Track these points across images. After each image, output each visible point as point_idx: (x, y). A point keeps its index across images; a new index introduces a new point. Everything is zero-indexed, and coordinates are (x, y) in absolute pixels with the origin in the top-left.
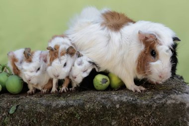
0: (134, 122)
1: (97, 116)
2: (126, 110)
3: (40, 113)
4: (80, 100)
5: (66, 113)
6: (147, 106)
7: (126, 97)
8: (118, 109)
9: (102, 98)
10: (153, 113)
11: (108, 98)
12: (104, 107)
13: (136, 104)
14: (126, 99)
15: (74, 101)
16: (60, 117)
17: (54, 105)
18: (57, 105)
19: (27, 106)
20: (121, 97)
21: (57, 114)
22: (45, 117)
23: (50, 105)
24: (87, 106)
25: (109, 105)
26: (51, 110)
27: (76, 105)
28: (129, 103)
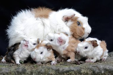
4: (78, 67)
7: (108, 66)
8: (103, 74)
11: (97, 66)
12: (94, 72)
14: (109, 67)
15: (74, 67)
17: (61, 70)
18: (63, 70)
20: (105, 66)
23: (58, 70)
24: (83, 71)
25: (97, 71)
26: (59, 72)
27: (75, 70)
28: (110, 70)
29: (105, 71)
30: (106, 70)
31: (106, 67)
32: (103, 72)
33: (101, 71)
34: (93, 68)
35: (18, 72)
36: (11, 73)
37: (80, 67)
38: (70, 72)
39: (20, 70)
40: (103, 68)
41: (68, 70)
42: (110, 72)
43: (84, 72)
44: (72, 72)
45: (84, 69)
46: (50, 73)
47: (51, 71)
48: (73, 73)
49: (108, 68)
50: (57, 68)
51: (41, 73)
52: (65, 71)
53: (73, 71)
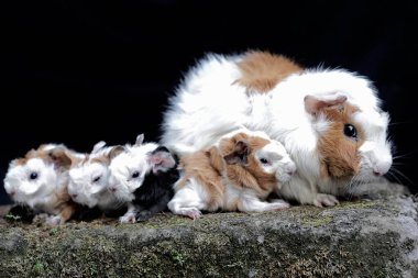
0: (294, 272)
1: (219, 259)
3: (104, 253)
4: (185, 227)
5: (156, 252)
6: (321, 239)
7: (278, 221)
8: (262, 245)
9: (231, 224)
10: (334, 252)
11: (242, 223)
12: (233, 240)
14: (278, 224)
15: (173, 229)
16: (145, 261)
18: (139, 237)
19: (78, 241)
20: (268, 220)
21: (138, 254)
22: (115, 262)
23: (125, 238)
24: (200, 239)
25: (243, 237)
26: (126, 246)
27: (176, 236)
29: (266, 236)
30: (269, 232)
31: (270, 223)
32: (261, 240)
33: (256, 237)
34: (232, 227)
37: (192, 228)
38: (162, 245)
40: (260, 228)
41: (155, 237)
42: (282, 239)
44: (166, 242)
45: (203, 232)
46: (100, 248)
47: (102, 242)
48: (170, 247)
49: (276, 227)
50: (122, 234)
51: (73, 251)
53: (168, 239)
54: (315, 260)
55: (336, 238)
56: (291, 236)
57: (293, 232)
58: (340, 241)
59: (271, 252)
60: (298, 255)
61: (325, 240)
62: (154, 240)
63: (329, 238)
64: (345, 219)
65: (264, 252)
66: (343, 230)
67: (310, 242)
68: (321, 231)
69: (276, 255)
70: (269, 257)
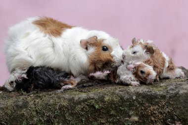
0: (150, 111)
1: (116, 107)
2: (142, 101)
3: (64, 106)
4: (100, 93)
5: (87, 105)
6: (161, 96)
8: (135, 100)
9: (120, 91)
10: (168, 102)
11: (126, 90)
12: (122, 98)
13: (151, 94)
14: (142, 90)
15: (95, 94)
16: (82, 109)
17: (76, 98)
18: (79, 98)
19: (51, 101)
20: (137, 89)
21: (79, 106)
22: (69, 110)
23: (73, 99)
24: (107, 98)
25: (126, 97)
26: (73, 103)
27: (96, 97)
28: (144, 94)
29: (137, 97)
30: (138, 94)
32: (134, 98)
33: (132, 97)
34: (121, 93)
35: (17, 106)
36: (7, 108)
37: (103, 93)
38: (90, 101)
39: (21, 103)
40: (134, 92)
42: (144, 97)
43: (109, 100)
44: (91, 100)
45: (108, 95)
46: (62, 104)
47: (62, 101)
48: (94, 102)
49: (141, 92)
51: (49, 105)
52: (81, 99)
53: (93, 99)
54: (159, 106)
55: (168, 96)
56: (148, 95)
57: (149, 94)
58: (170, 97)
59: (139, 103)
60: (151, 104)
61: (163, 97)
62: (86, 99)
63: (165, 96)
64: (172, 87)
65: (136, 103)
66: (171, 92)
67: (157, 98)
68: (161, 93)
69: (142, 104)
70: (138, 105)
